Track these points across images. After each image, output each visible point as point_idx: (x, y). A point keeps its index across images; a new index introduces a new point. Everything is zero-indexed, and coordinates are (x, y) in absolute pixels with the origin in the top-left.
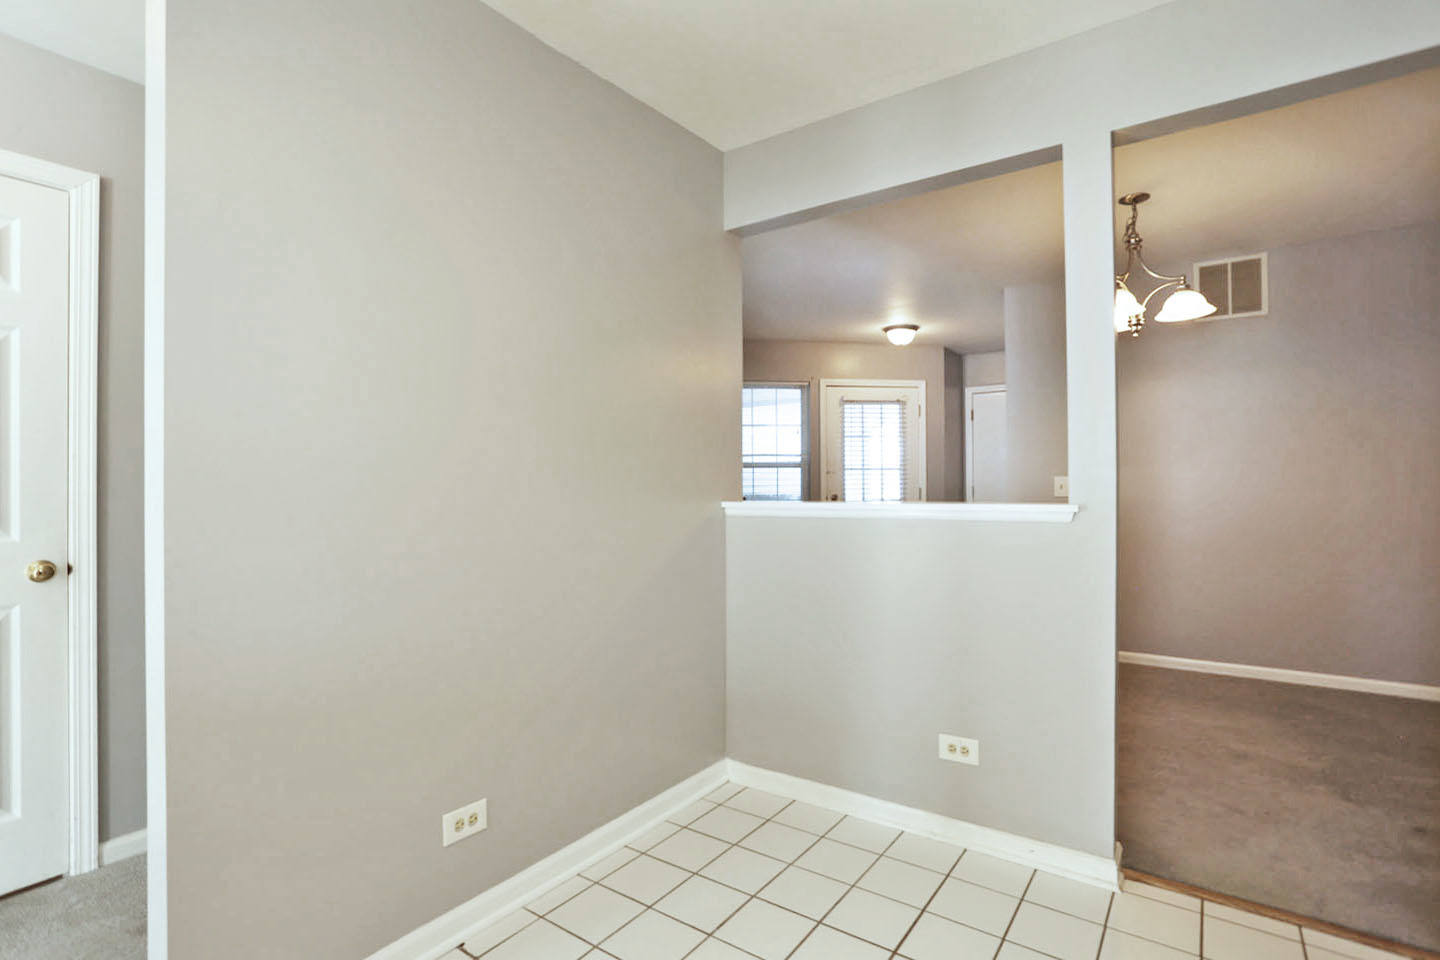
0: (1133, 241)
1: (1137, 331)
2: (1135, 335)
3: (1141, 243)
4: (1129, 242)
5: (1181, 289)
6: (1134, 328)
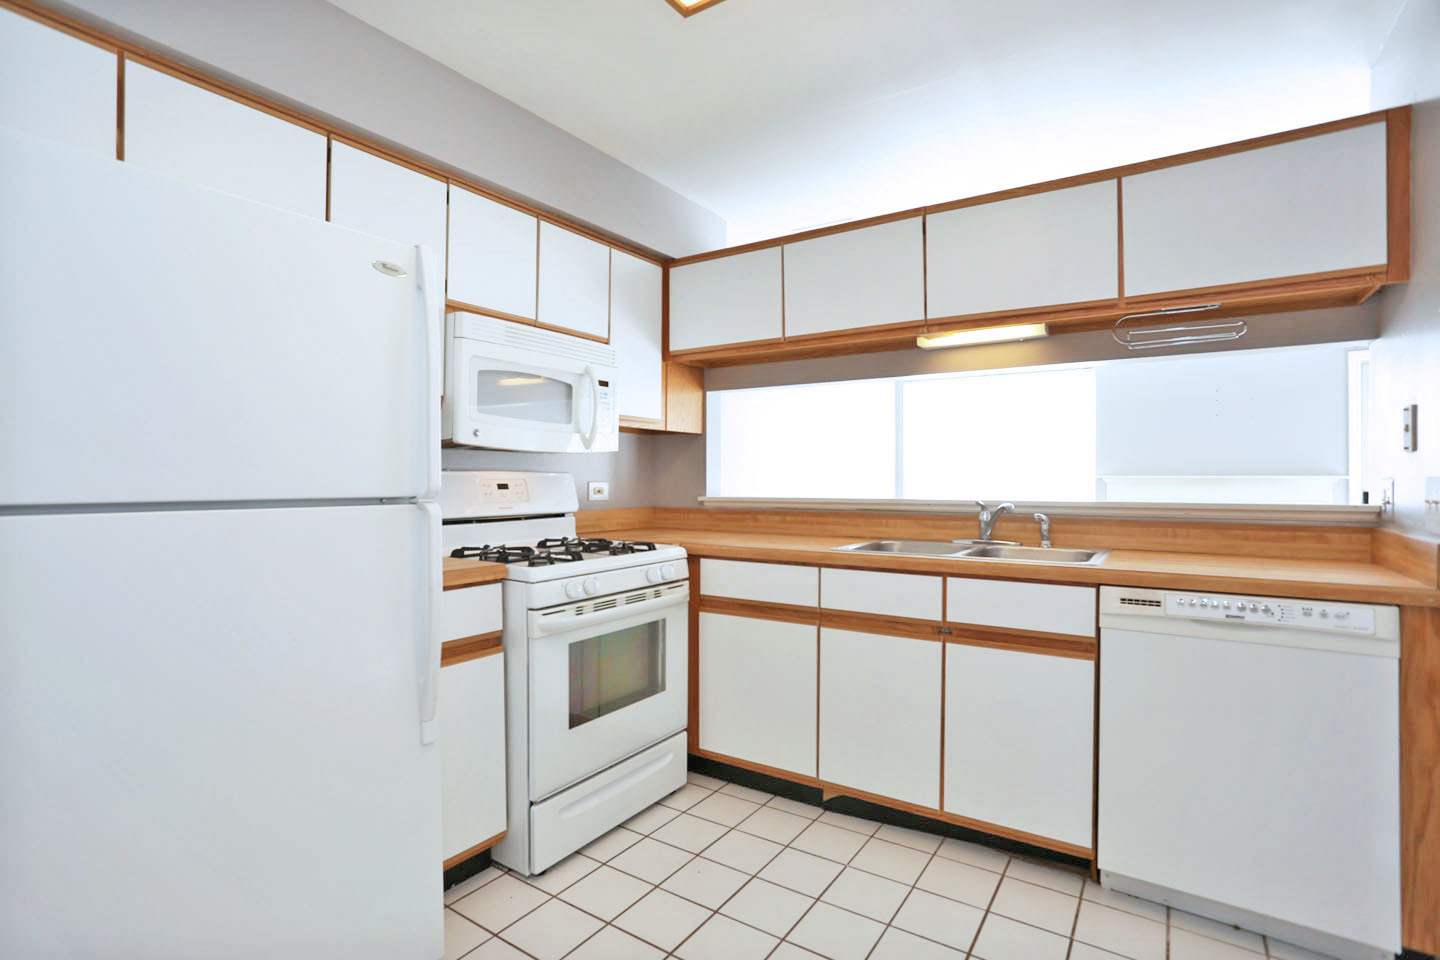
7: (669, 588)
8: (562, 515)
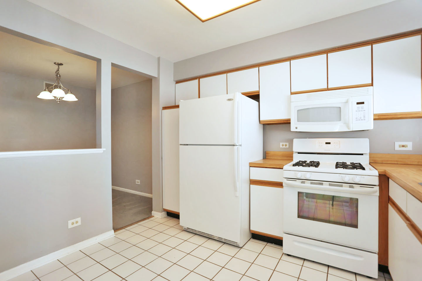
0: (58, 76)
1: (59, 101)
2: (58, 102)
3: (61, 77)
4: (57, 76)
5: (69, 93)
6: (58, 100)
7: (360, 187)
8: (362, 154)
